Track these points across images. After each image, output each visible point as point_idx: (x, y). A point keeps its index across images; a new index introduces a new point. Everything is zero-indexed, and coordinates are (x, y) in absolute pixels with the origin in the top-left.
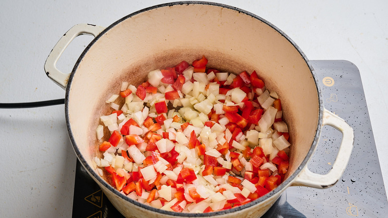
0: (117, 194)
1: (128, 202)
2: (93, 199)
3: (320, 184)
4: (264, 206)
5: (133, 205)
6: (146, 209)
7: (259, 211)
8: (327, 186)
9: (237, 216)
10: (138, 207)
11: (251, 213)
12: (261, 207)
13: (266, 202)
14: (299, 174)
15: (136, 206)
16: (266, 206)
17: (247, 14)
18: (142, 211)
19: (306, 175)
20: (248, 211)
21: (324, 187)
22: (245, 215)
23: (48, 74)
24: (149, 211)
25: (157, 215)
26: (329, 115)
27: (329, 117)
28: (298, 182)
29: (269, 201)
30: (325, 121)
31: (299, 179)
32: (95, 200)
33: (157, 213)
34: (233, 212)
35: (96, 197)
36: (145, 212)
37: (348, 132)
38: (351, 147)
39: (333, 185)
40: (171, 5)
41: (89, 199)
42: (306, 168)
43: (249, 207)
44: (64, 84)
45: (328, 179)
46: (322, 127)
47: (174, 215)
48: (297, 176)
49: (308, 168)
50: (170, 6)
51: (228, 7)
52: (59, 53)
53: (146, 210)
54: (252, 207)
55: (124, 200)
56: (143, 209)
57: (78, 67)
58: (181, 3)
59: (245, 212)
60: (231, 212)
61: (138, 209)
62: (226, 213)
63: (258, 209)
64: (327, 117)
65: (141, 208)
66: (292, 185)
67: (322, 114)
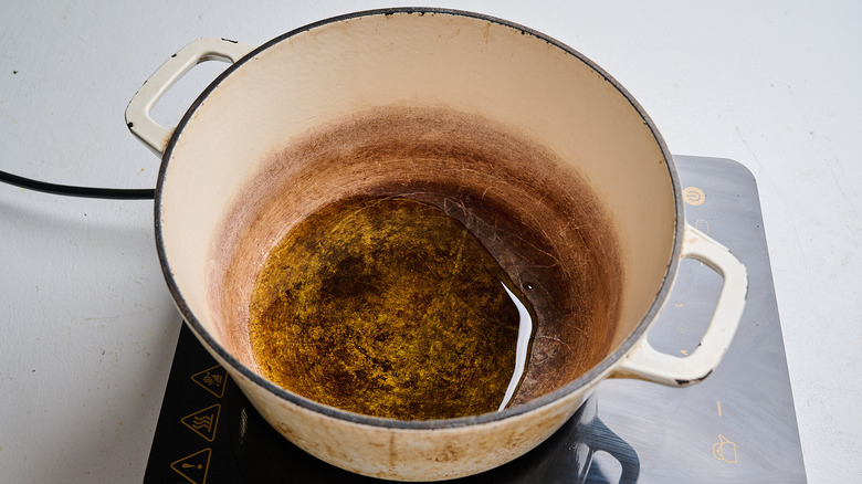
0: (241, 371)
1: (262, 390)
2: (207, 380)
3: (674, 375)
4: (553, 415)
5: (273, 395)
6: (298, 404)
7: (540, 425)
8: (687, 382)
9: (492, 434)
10: (283, 401)
11: (522, 429)
12: (544, 418)
13: (556, 408)
14: (629, 352)
15: (278, 398)
16: (555, 418)
17: (538, 37)
18: (291, 410)
19: (642, 355)
20: (517, 425)
21: (681, 382)
22: (509, 432)
23: (130, 125)
24: (305, 411)
25: (321, 421)
26: (696, 236)
27: (695, 241)
28: (625, 369)
29: (563, 404)
30: (687, 248)
31: (627, 363)
32: (210, 382)
33: (321, 416)
34: (484, 423)
35: (215, 376)
36: (297, 412)
37: (736, 275)
38: (742, 303)
39: (701, 379)
40: (388, 12)
41: (200, 378)
42: (643, 342)
43: (518, 414)
44: (161, 146)
45: (691, 367)
46: (680, 260)
47: (357, 422)
48: (624, 356)
49: (648, 341)
50: (387, 14)
51: (501, 22)
52: (158, 89)
53: (299, 408)
54: (525, 415)
55: (254, 384)
56: (293, 406)
57: (193, 116)
58: (410, 11)
59: (509, 425)
60: (479, 423)
61: (284, 406)
62: (468, 425)
63: (537, 421)
64: (691, 242)
65: (288, 403)
66: (612, 376)
67: (682, 234)
